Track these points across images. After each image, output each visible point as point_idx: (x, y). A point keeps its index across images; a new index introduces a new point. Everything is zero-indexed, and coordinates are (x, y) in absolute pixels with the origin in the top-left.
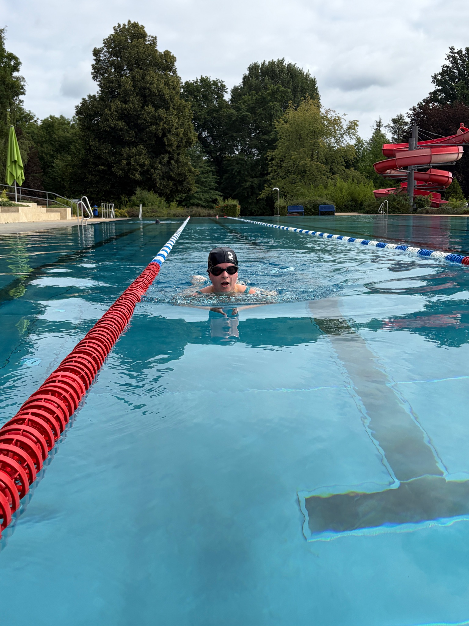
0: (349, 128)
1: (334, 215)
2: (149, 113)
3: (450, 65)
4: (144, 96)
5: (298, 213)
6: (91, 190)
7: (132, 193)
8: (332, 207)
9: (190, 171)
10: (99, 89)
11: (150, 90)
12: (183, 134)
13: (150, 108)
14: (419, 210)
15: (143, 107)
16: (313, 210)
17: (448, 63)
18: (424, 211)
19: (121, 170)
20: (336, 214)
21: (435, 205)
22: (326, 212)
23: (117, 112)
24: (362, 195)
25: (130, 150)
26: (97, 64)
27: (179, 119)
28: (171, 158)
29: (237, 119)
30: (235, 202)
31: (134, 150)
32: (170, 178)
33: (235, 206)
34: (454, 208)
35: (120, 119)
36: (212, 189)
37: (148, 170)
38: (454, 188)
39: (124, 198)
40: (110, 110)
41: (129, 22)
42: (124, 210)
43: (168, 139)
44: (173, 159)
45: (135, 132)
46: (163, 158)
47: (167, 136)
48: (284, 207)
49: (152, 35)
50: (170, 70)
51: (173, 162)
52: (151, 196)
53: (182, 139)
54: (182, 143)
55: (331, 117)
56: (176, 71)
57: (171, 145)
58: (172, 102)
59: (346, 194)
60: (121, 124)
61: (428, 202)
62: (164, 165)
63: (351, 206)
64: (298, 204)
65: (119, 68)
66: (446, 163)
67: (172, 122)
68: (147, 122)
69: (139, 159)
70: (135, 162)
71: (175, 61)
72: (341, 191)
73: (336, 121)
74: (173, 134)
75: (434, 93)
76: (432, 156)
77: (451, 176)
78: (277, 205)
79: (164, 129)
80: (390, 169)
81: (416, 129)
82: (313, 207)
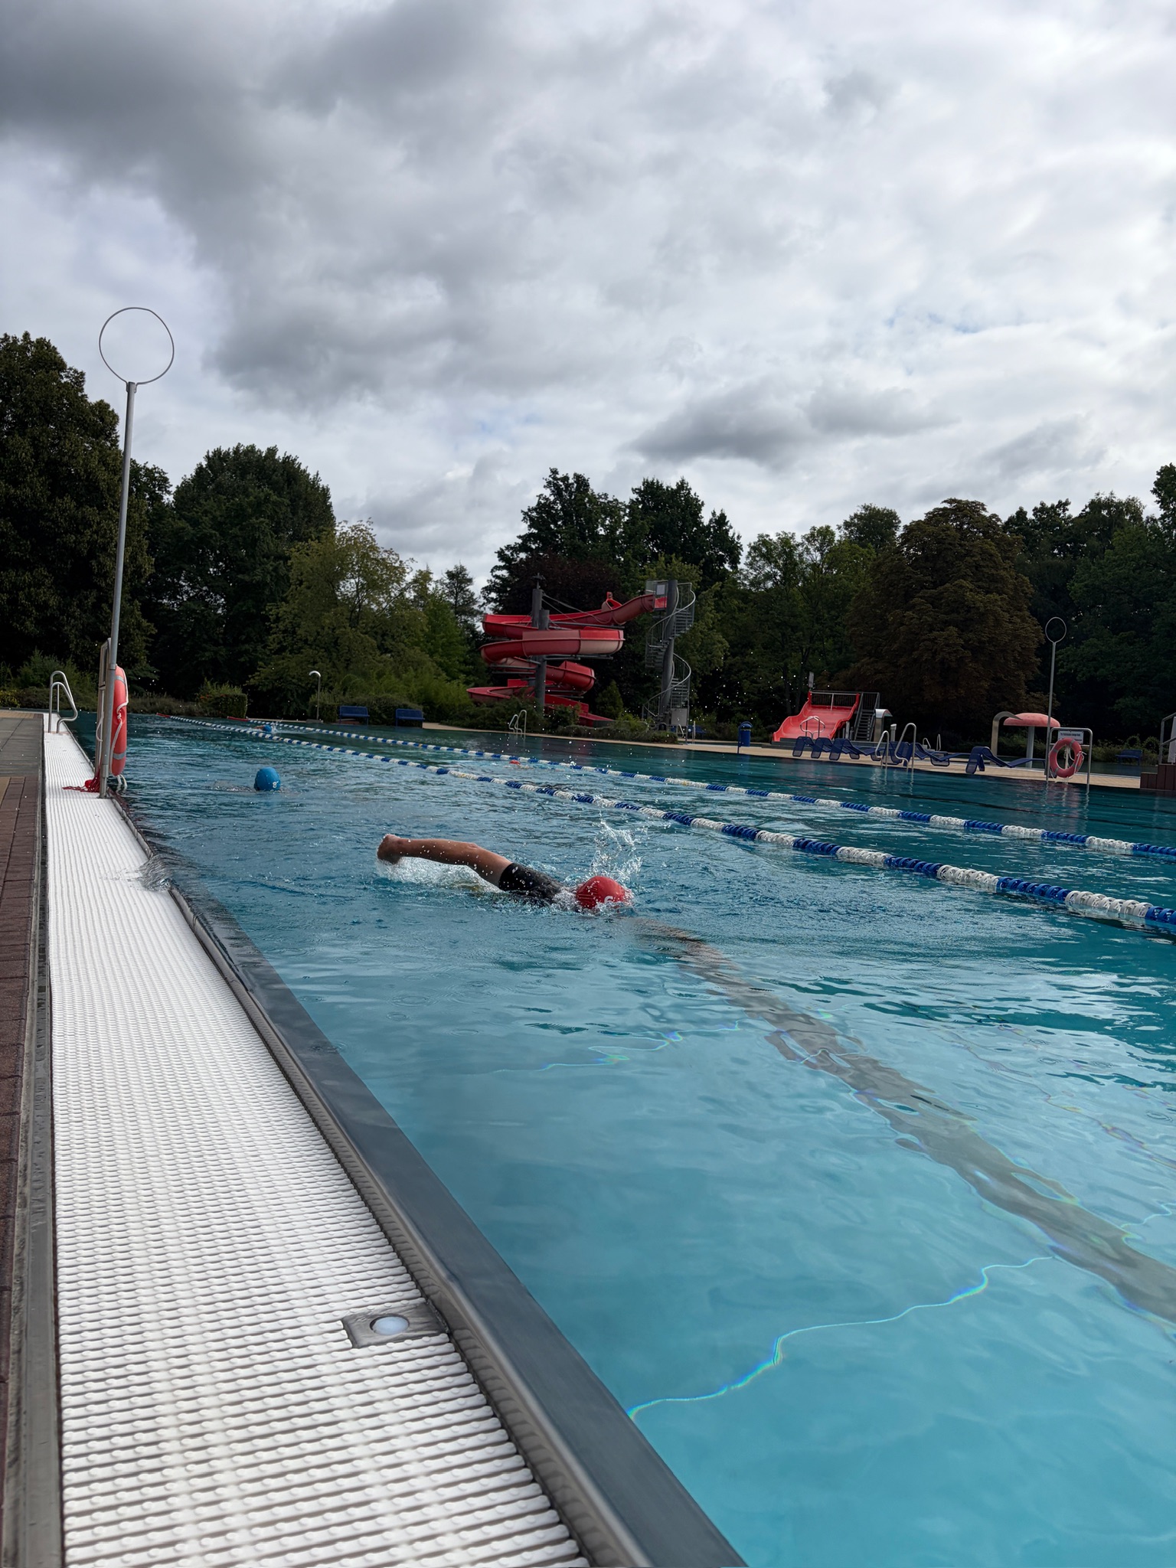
0: (415, 581)
1: (420, 726)
2: (64, 511)
3: (552, 498)
4: (56, 478)
5: (357, 719)
8: (417, 713)
9: (139, 626)
11: (69, 468)
12: (130, 557)
13: (68, 502)
15: (50, 499)
16: (384, 717)
20: (425, 725)
21: (585, 722)
22: (406, 720)
25: (17, 575)
28: (100, 600)
29: (192, 538)
30: (238, 691)
31: (27, 577)
33: (241, 698)
37: (53, 618)
38: (610, 695)
39: (5, 669)
41: (26, 335)
43: (99, 563)
45: (32, 542)
46: (87, 598)
47: (96, 558)
48: (332, 708)
49: (76, 367)
50: (107, 437)
51: (104, 606)
56: (117, 441)
58: (112, 496)
61: (573, 716)
62: (85, 612)
66: (595, 654)
67: (111, 532)
68: (59, 527)
69: (37, 595)
70: (28, 597)
71: (116, 423)
75: (526, 538)
76: (582, 642)
77: (593, 676)
78: (316, 703)
79: (92, 543)
80: (507, 657)
81: (539, 595)
82: (386, 711)
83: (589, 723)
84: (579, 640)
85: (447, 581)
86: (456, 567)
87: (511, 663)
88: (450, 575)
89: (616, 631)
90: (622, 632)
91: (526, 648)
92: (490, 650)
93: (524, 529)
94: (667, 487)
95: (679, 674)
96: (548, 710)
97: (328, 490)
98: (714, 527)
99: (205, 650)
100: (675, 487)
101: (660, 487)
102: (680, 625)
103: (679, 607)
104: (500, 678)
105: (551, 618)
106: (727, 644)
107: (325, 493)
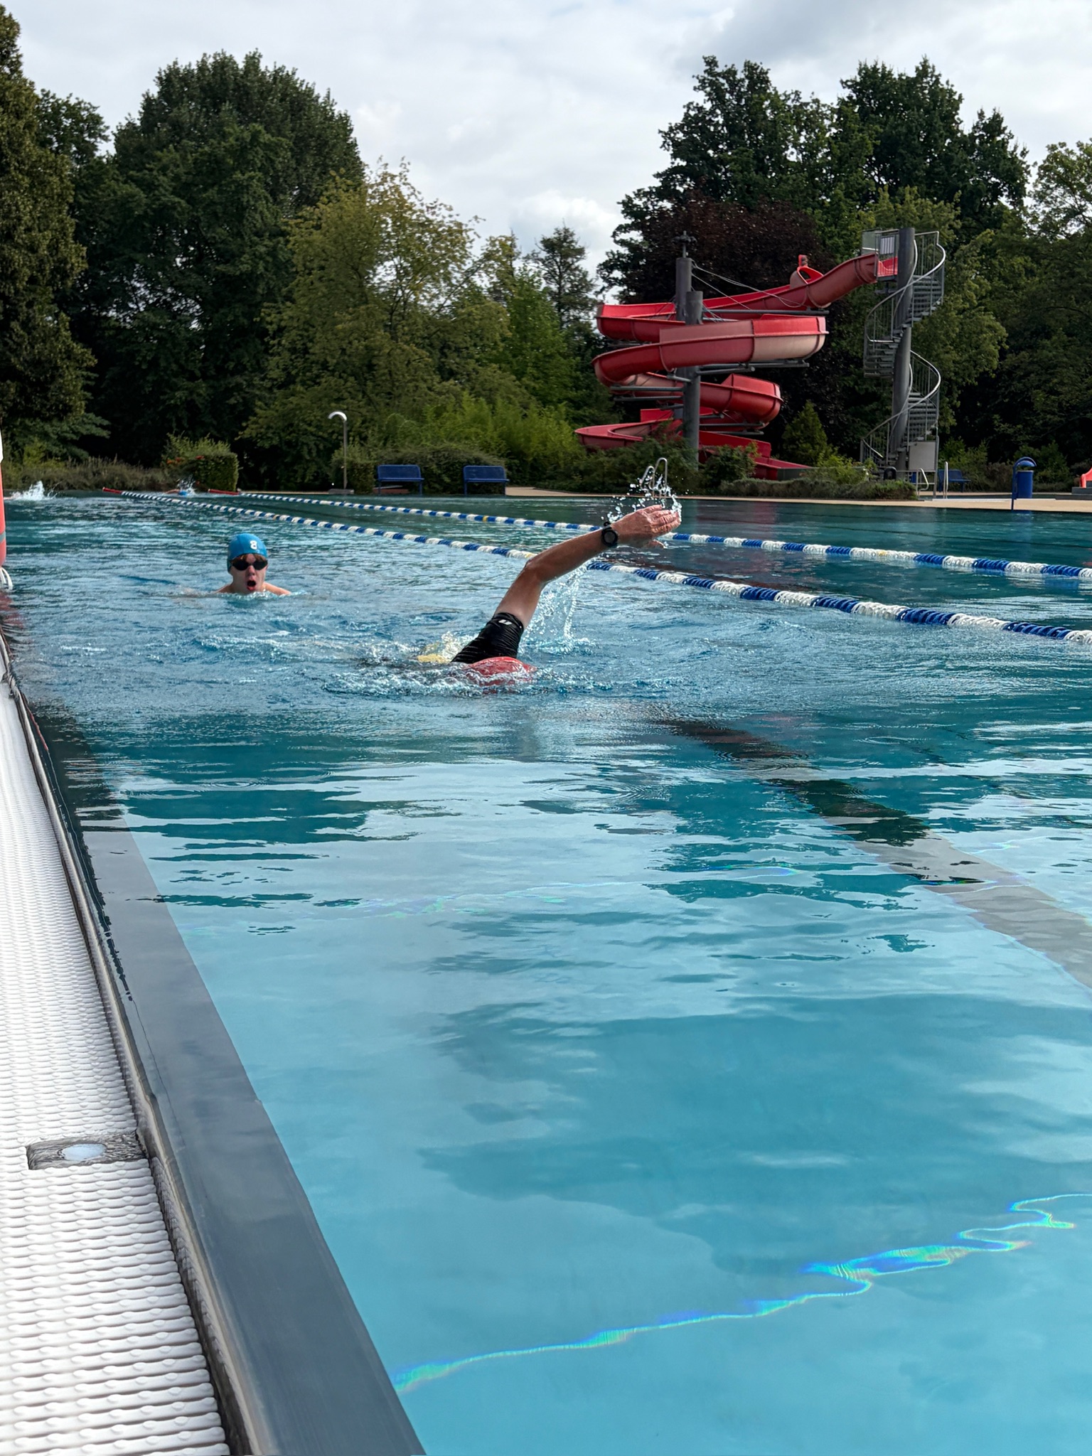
0: (490, 256)
1: (502, 493)
3: (707, 106)
5: (406, 485)
8: (496, 472)
9: (69, 354)
12: (49, 247)
14: (725, 484)
16: (447, 480)
18: (742, 489)
20: (510, 491)
21: (764, 472)
22: (481, 484)
29: (146, 212)
30: (223, 449)
33: (228, 460)
34: (839, 482)
38: (807, 427)
44: (16, 318)
48: (366, 469)
51: (15, 325)
53: (42, 261)
54: (41, 270)
55: (441, 223)
56: (19, 64)
58: (16, 152)
61: (746, 463)
64: (400, 461)
66: (779, 360)
67: (18, 209)
71: (16, 34)
73: (454, 236)
74: (17, 246)
75: (667, 176)
76: (757, 342)
77: (778, 395)
78: (341, 462)
80: (636, 373)
81: (687, 267)
82: (448, 469)
83: (771, 474)
84: (752, 338)
85: (544, 255)
86: (558, 232)
87: (642, 382)
88: (549, 245)
89: (812, 320)
90: (822, 320)
91: (666, 358)
92: (606, 363)
93: (665, 160)
94: (900, 75)
95: (921, 384)
96: (704, 456)
98: (981, 137)
99: (175, 388)
100: (913, 74)
101: (887, 75)
102: (921, 303)
103: (918, 272)
104: (630, 408)
105: (707, 304)
106: (1003, 332)
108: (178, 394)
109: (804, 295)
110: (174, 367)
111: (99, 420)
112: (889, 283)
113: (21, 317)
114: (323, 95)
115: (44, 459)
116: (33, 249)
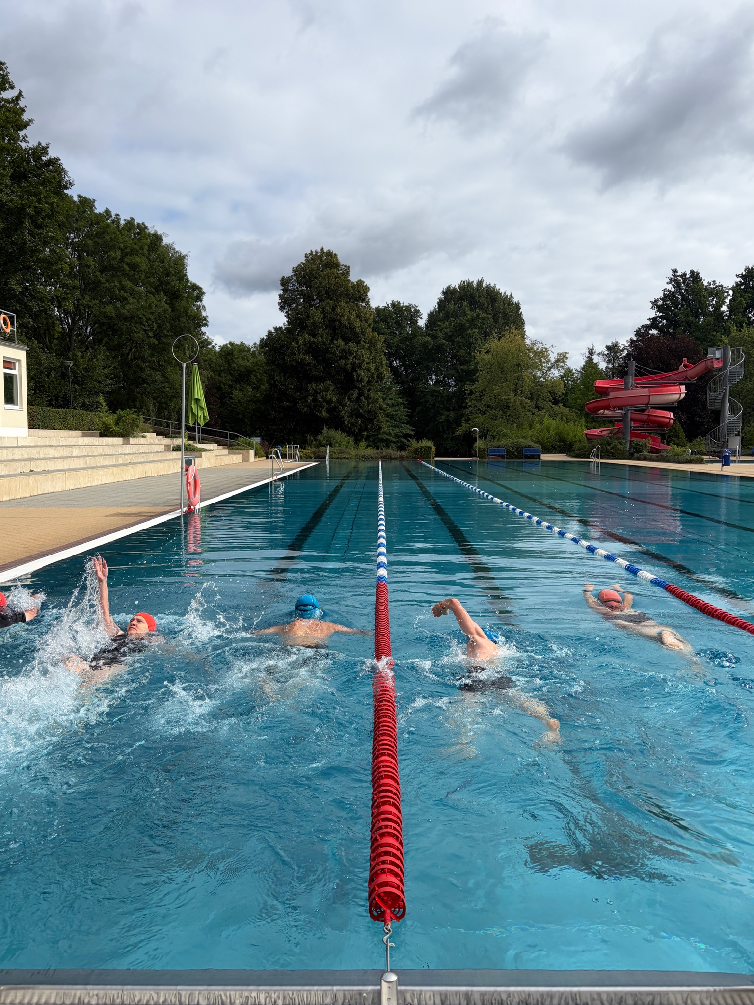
0: (557, 361)
1: (539, 458)
2: (339, 347)
3: (673, 290)
4: (334, 329)
5: (499, 455)
6: (274, 427)
7: (319, 432)
8: (537, 449)
9: (381, 408)
10: (285, 320)
11: (340, 322)
13: (340, 342)
14: (636, 455)
15: (332, 340)
16: (516, 454)
17: (670, 287)
18: (642, 457)
19: (307, 406)
20: (542, 457)
21: (655, 450)
22: (530, 455)
23: (304, 345)
24: (571, 435)
25: (317, 385)
26: (284, 293)
27: (371, 353)
28: (360, 394)
29: (433, 347)
30: (429, 443)
31: (321, 386)
32: (359, 415)
33: (430, 448)
34: (675, 456)
35: (307, 353)
36: (403, 423)
37: (335, 407)
38: (676, 431)
39: (310, 438)
40: (297, 344)
41: (322, 249)
42: (309, 451)
43: (358, 374)
44: (362, 395)
45: (323, 366)
46: (352, 394)
47: (356, 371)
48: (484, 450)
49: (345, 264)
50: (363, 300)
51: (362, 398)
52: (338, 435)
53: (373, 374)
54: (373, 378)
55: (538, 349)
57: (361, 381)
58: (364, 335)
59: (553, 433)
60: (308, 358)
61: (646, 447)
62: (353, 402)
63: (559, 447)
64: (499, 446)
65: (308, 298)
66: (667, 404)
67: (363, 356)
68: (336, 357)
69: (327, 395)
70: (322, 397)
72: (548, 431)
73: (543, 353)
74: (363, 370)
75: (654, 320)
76: (651, 397)
77: (672, 417)
79: (353, 364)
80: (604, 409)
81: (632, 365)
82: (517, 450)
83: (657, 451)
84: (648, 395)
87: (607, 413)
89: (682, 387)
91: (612, 403)
92: (589, 406)
93: (653, 313)
95: (733, 411)
96: (632, 443)
97: (519, 304)
102: (732, 378)
103: (732, 365)
107: (517, 307)
108: (443, 417)
109: (684, 375)
110: (442, 406)
111: (411, 428)
112: (720, 370)
113: (366, 395)
114: (509, 295)
115: (367, 447)
116: (368, 370)
